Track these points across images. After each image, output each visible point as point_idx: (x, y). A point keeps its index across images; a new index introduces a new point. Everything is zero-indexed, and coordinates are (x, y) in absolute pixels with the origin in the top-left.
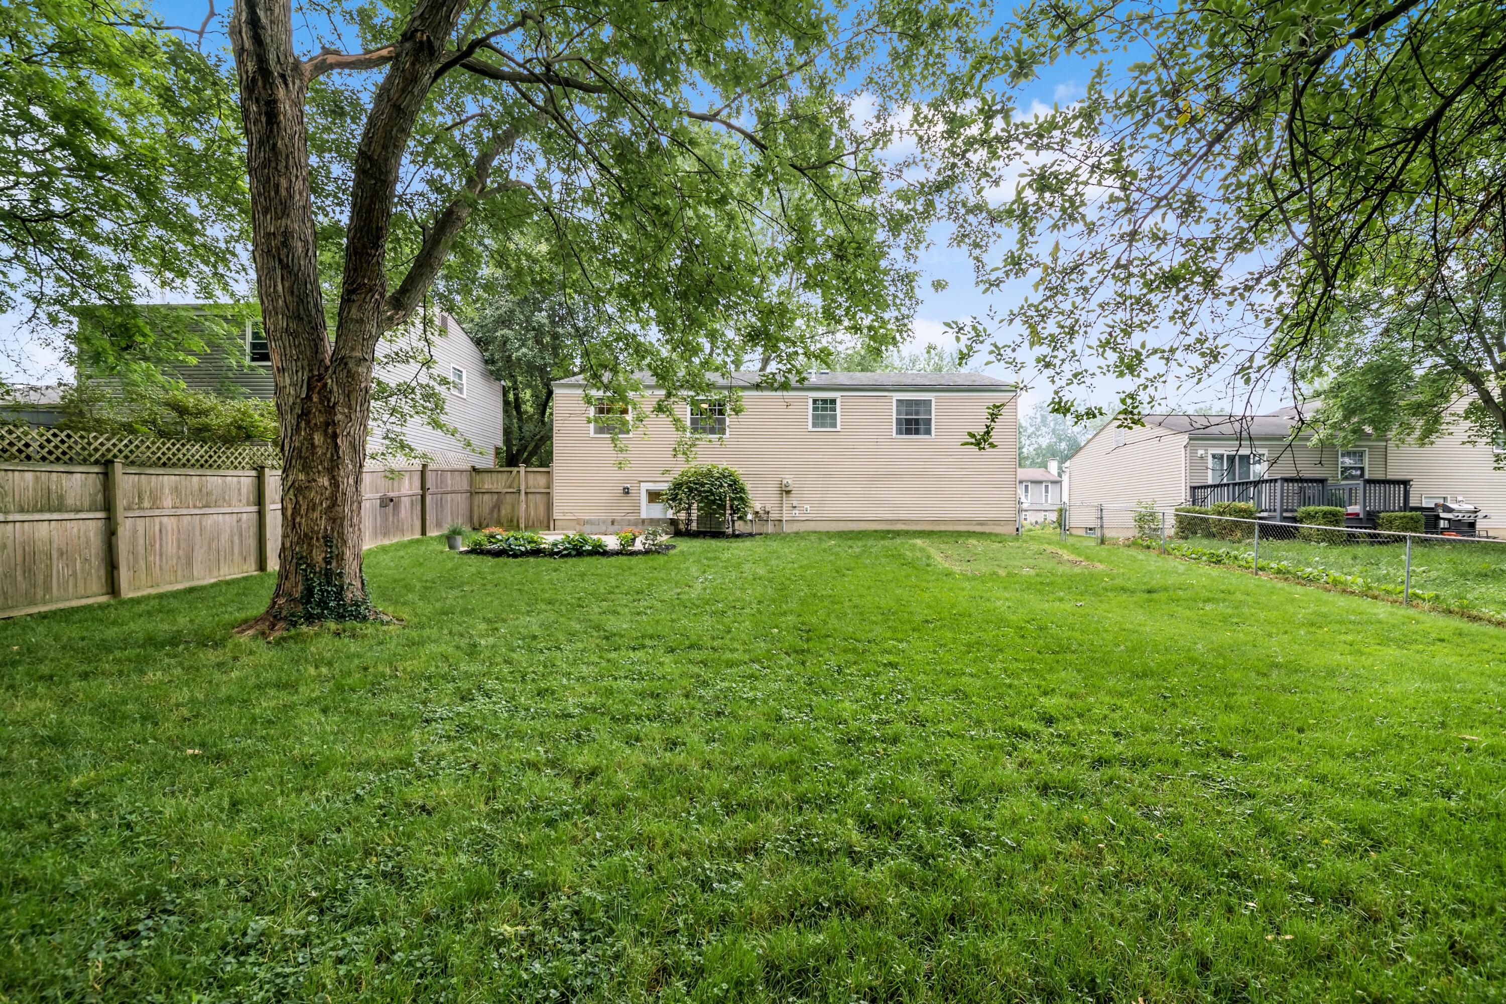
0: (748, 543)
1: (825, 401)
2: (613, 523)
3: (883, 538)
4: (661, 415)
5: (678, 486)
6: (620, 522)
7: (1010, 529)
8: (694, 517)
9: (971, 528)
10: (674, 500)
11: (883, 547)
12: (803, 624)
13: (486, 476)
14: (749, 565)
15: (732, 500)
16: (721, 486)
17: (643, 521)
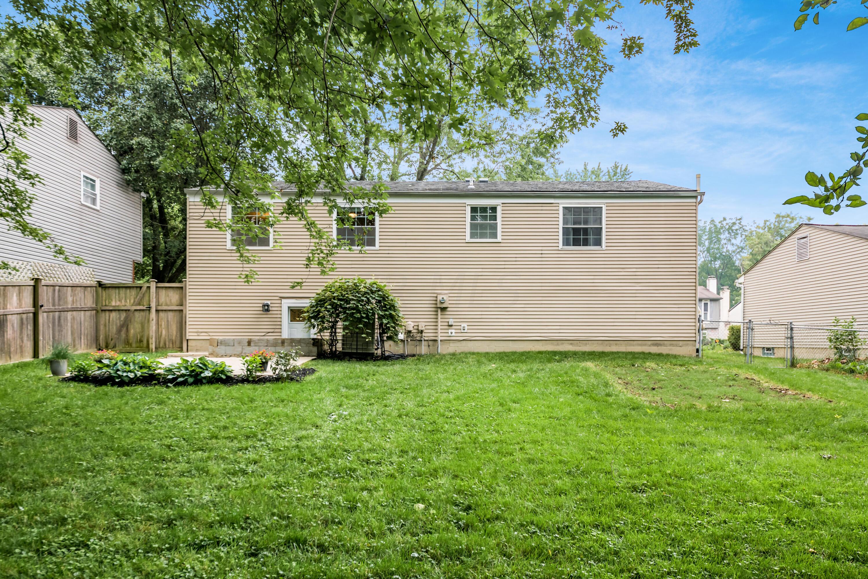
0: (397, 367)
1: (484, 209)
2: (249, 343)
3: (549, 361)
4: (293, 218)
5: (320, 302)
6: (257, 343)
7: (688, 350)
8: (339, 337)
9: (646, 349)
10: (316, 318)
11: (551, 371)
12: (459, 492)
13: (113, 293)
14: (397, 395)
15: (381, 318)
16: (368, 302)
17: (283, 342)
